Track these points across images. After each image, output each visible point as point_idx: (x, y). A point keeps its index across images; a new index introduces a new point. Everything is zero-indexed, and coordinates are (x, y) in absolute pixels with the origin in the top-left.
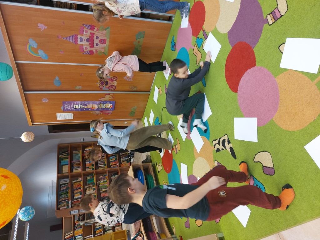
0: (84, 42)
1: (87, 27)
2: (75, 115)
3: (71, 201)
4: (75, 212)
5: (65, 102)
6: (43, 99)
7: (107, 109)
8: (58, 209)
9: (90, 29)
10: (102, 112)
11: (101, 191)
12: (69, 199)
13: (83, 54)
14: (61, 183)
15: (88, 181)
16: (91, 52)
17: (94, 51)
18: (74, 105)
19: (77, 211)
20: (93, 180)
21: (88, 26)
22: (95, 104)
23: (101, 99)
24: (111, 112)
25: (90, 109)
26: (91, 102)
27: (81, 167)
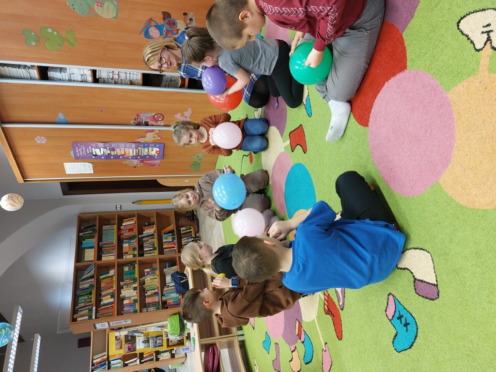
2: (96, 166)
3: (96, 308)
4: (102, 326)
6: (37, 137)
7: (151, 157)
10: (142, 162)
11: (146, 294)
12: (92, 305)
15: (126, 274)
18: (93, 149)
19: (106, 324)
22: (128, 148)
23: (139, 140)
24: (158, 162)
26: (122, 145)
27: (115, 252)
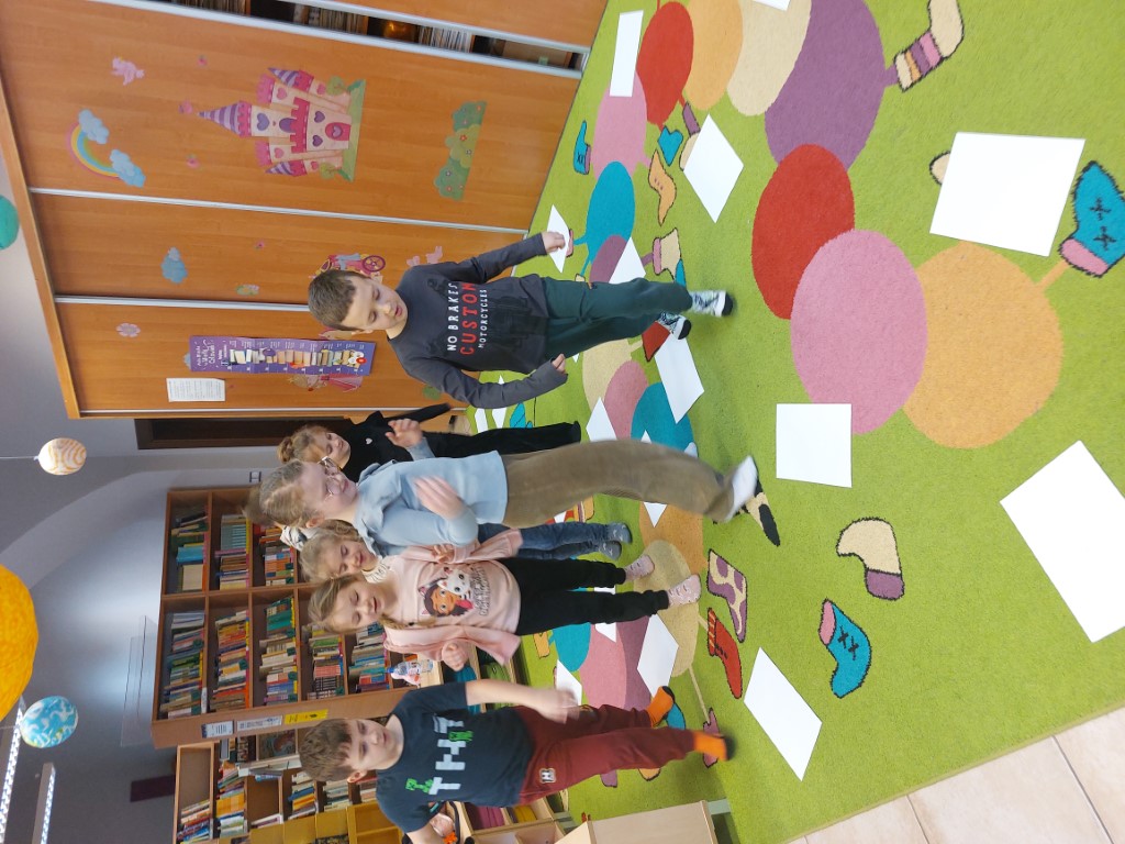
0: (273, 132)
1: (283, 79)
2: (232, 387)
3: (208, 690)
4: (220, 730)
5: (197, 339)
6: (122, 325)
7: (347, 371)
8: (161, 715)
9: (296, 85)
10: (327, 379)
11: (315, 659)
12: (200, 683)
13: (269, 171)
14: (174, 626)
15: (272, 622)
16: (297, 168)
17: (307, 164)
18: (232, 351)
19: (229, 725)
20: (290, 618)
21: (287, 74)
22: (303, 350)
23: (326, 335)
24: (359, 379)
25: (285, 365)
26: (290, 344)
27: (248, 572)
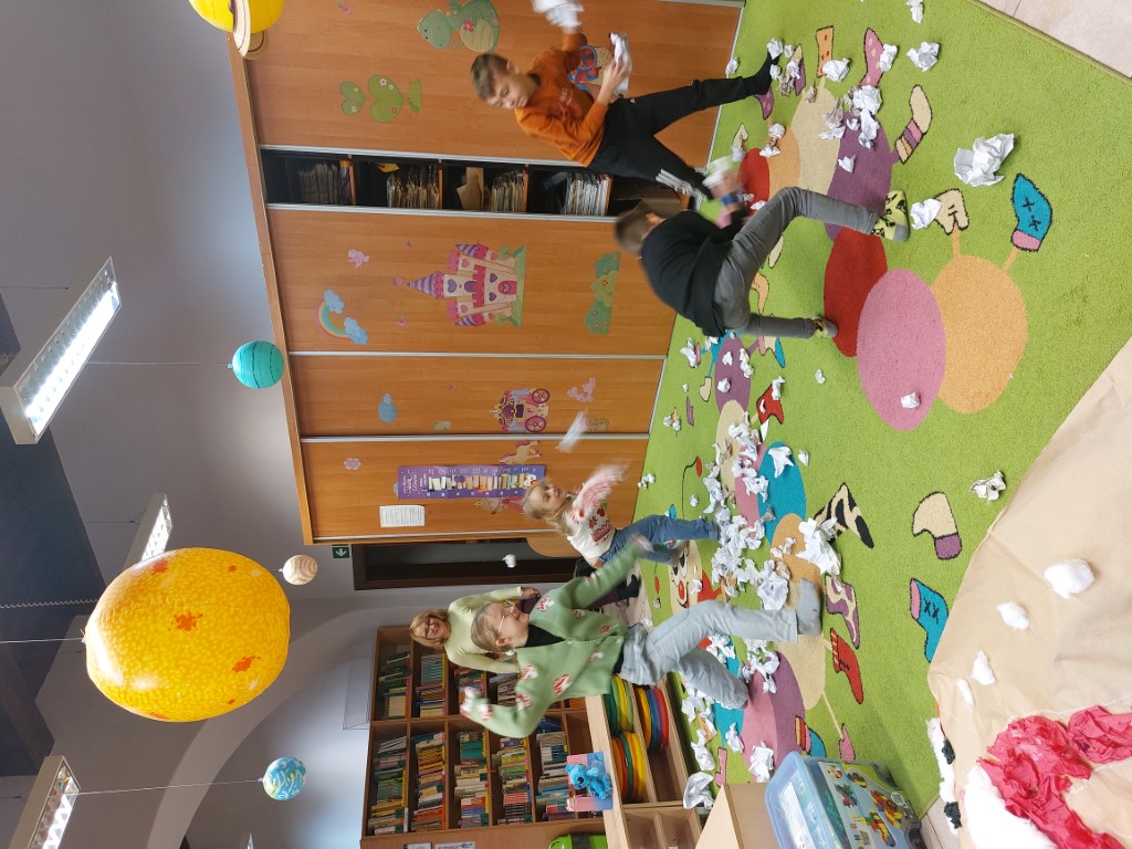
0: (460, 292)
1: (466, 252)
2: (430, 511)
3: (410, 812)
6: (348, 459)
8: (369, 832)
9: (476, 256)
10: (506, 501)
11: (505, 786)
12: (403, 805)
13: (457, 324)
14: (381, 752)
16: (478, 320)
17: (486, 316)
18: (430, 479)
20: (481, 749)
21: (469, 248)
22: (486, 475)
25: (472, 490)
26: (476, 470)
